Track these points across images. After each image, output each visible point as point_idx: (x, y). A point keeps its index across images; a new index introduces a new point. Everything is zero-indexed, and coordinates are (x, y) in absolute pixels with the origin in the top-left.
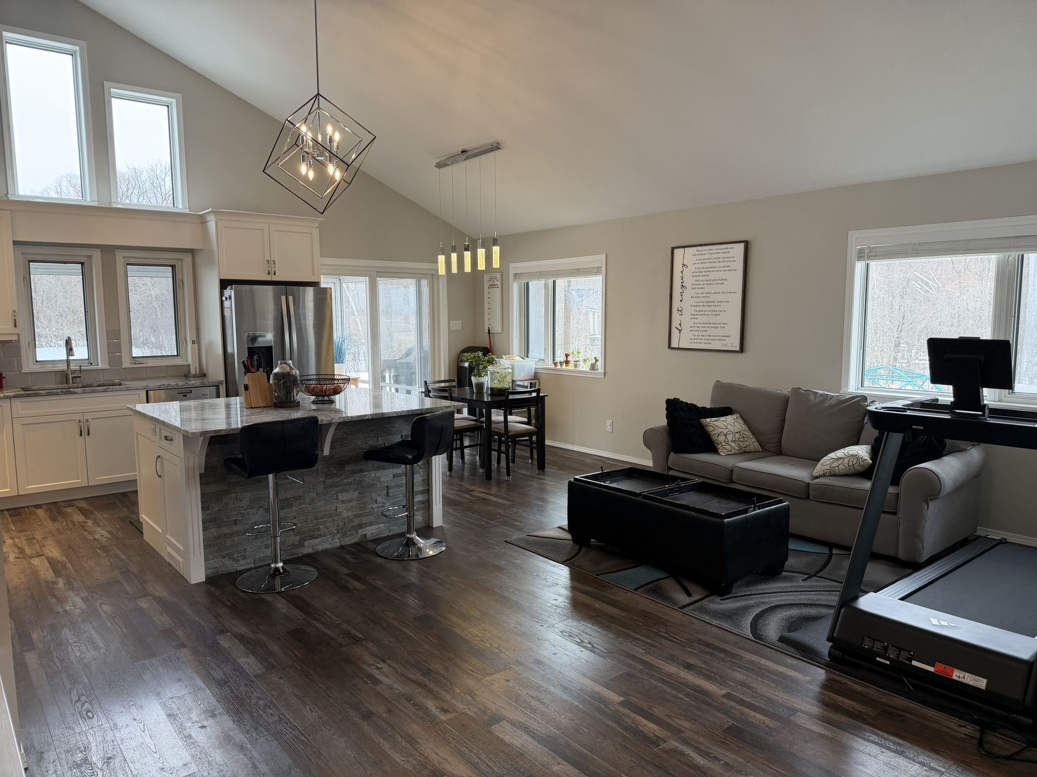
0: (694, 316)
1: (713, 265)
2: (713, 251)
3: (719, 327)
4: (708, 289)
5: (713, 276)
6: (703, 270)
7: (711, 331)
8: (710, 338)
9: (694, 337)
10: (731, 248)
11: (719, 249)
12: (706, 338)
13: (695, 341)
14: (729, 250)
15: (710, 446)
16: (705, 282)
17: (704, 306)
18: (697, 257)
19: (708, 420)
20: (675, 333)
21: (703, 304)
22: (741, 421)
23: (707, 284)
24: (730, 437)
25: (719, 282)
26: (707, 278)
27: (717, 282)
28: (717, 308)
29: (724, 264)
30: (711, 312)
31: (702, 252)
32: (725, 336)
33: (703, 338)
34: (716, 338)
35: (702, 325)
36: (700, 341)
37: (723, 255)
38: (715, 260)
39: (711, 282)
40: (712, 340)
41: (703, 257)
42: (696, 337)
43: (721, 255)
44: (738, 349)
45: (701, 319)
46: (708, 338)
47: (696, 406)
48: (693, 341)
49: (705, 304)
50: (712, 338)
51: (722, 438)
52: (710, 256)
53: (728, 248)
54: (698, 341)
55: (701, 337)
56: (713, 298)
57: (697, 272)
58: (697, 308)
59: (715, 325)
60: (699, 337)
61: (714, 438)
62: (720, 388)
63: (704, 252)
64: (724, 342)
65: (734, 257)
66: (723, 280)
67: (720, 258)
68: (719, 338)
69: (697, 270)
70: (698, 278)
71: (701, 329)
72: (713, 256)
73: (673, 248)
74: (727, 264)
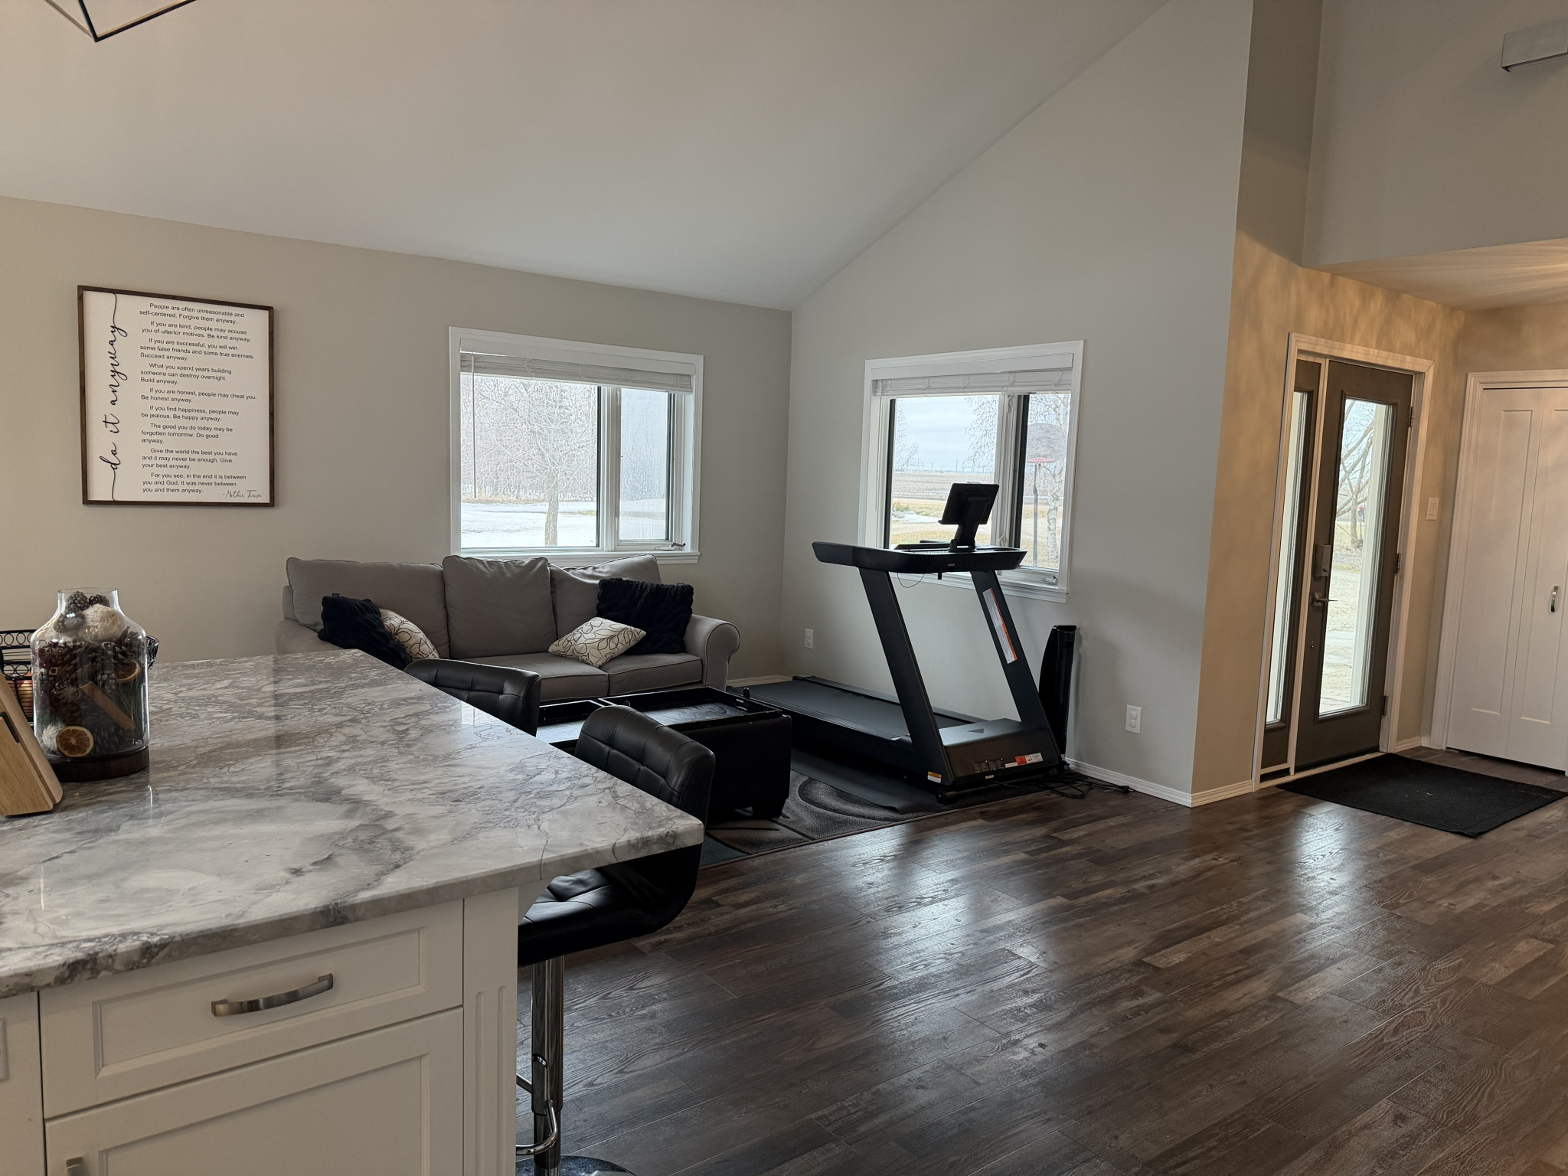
0: (149, 437)
1: (195, 340)
2: (195, 314)
3: (219, 460)
4: (184, 384)
5: (194, 361)
6: (170, 346)
7: (197, 468)
8: (197, 480)
9: (154, 479)
10: (237, 315)
11: (211, 312)
12: (187, 480)
13: (160, 486)
14: (233, 318)
16: (179, 372)
17: (175, 416)
18: (151, 318)
20: (99, 469)
21: (174, 413)
23: (182, 375)
25: (211, 374)
26: (181, 363)
27: (206, 374)
28: (211, 424)
29: (222, 342)
30: (197, 431)
31: (165, 311)
32: (235, 477)
33: (179, 480)
34: (213, 480)
35: (175, 455)
36: (171, 487)
37: (220, 326)
38: (198, 332)
39: (193, 373)
40: (202, 484)
41: (168, 320)
42: (160, 479)
43: (213, 325)
44: (267, 500)
45: (169, 442)
46: (192, 480)
48: (154, 487)
49: (178, 413)
50: (202, 480)
52: (187, 322)
53: (231, 314)
54: (166, 486)
55: (173, 479)
56: (197, 402)
57: (154, 349)
58: (157, 421)
59: (208, 457)
60: (168, 479)
63: (170, 311)
64: (232, 489)
65: (245, 333)
66: (224, 371)
67: (211, 329)
68: (219, 481)
69: (152, 345)
70: (159, 361)
71: (172, 462)
72: (194, 323)
73: (82, 289)
74: (229, 343)
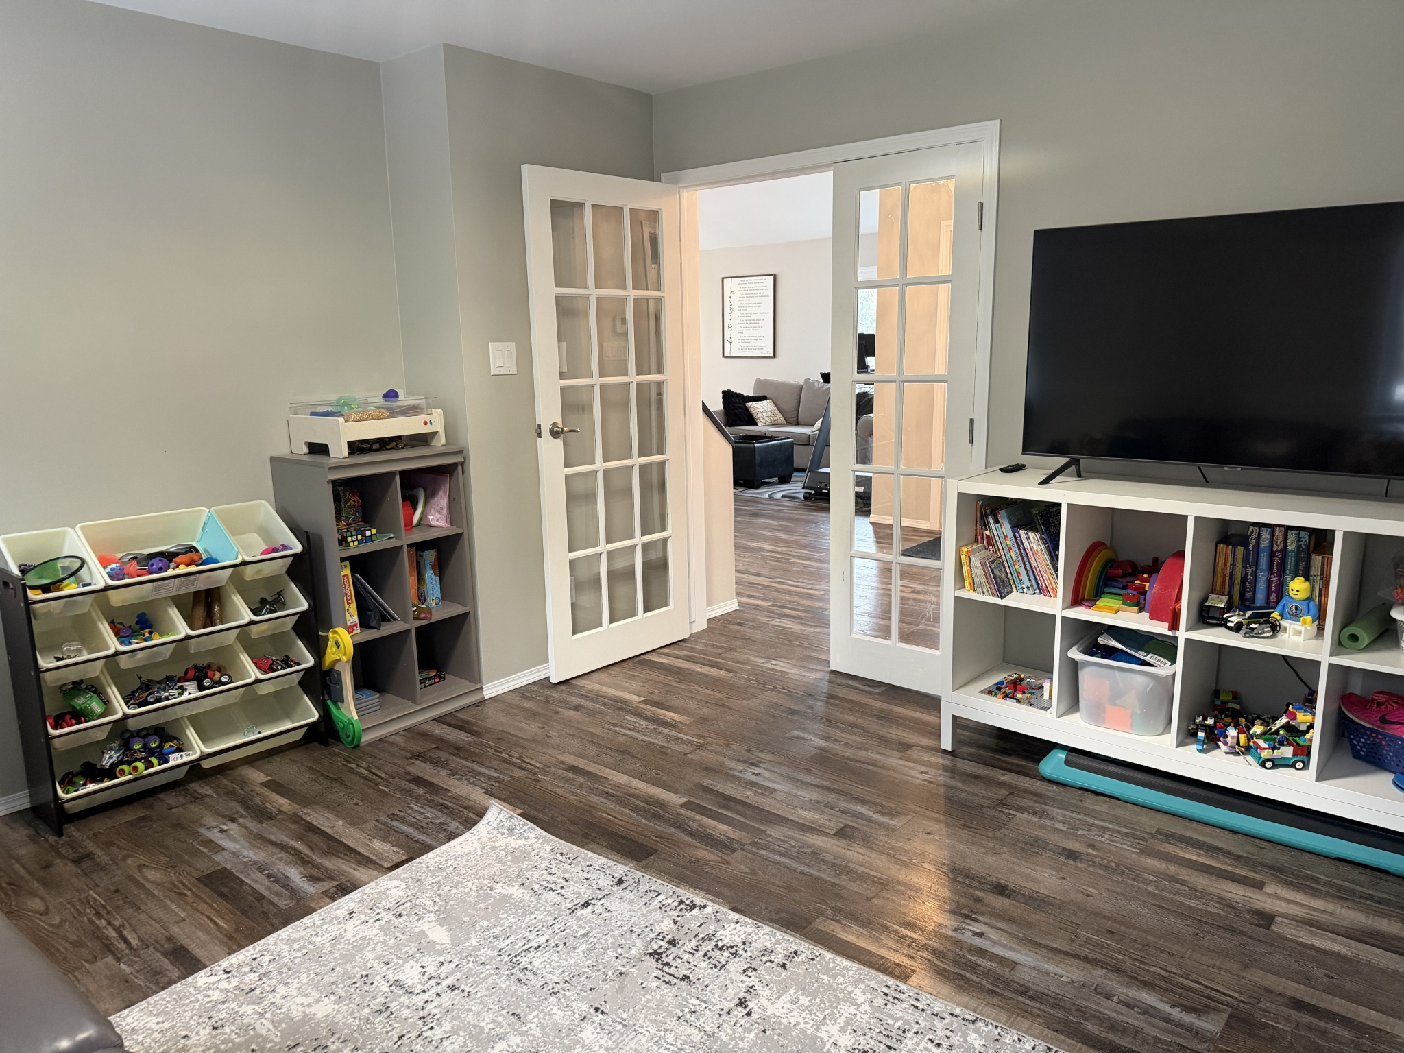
0: (740, 332)
1: (752, 292)
2: (752, 282)
3: (759, 338)
4: (750, 310)
5: (753, 300)
6: (745, 296)
7: (753, 343)
8: (752, 348)
9: (740, 348)
11: (756, 281)
12: (749, 348)
14: (763, 281)
15: (753, 422)
16: (747, 305)
17: (747, 323)
18: (740, 286)
19: (751, 403)
20: (727, 345)
21: (746, 321)
22: (772, 404)
23: (749, 306)
24: (765, 414)
25: (757, 305)
26: (748, 302)
27: (755, 305)
28: (757, 325)
29: (760, 291)
30: (753, 327)
31: (744, 283)
32: (762, 346)
34: (756, 348)
35: (747, 337)
36: (745, 351)
37: (760, 285)
38: (753, 289)
39: (751, 305)
40: (754, 349)
41: (744, 286)
42: (742, 348)
43: (757, 285)
44: (771, 355)
45: (746, 333)
47: (742, 395)
48: (740, 351)
51: (759, 415)
52: (749, 285)
53: (762, 279)
54: (743, 350)
55: (746, 348)
56: (753, 317)
58: (742, 325)
59: (756, 337)
60: (744, 348)
61: (755, 415)
62: (759, 383)
64: (763, 351)
65: (766, 286)
66: (760, 303)
67: (756, 287)
68: (759, 348)
69: (741, 296)
70: (742, 302)
71: (746, 341)
72: (752, 285)
73: (723, 279)
74: (762, 291)
